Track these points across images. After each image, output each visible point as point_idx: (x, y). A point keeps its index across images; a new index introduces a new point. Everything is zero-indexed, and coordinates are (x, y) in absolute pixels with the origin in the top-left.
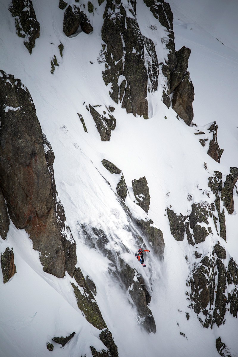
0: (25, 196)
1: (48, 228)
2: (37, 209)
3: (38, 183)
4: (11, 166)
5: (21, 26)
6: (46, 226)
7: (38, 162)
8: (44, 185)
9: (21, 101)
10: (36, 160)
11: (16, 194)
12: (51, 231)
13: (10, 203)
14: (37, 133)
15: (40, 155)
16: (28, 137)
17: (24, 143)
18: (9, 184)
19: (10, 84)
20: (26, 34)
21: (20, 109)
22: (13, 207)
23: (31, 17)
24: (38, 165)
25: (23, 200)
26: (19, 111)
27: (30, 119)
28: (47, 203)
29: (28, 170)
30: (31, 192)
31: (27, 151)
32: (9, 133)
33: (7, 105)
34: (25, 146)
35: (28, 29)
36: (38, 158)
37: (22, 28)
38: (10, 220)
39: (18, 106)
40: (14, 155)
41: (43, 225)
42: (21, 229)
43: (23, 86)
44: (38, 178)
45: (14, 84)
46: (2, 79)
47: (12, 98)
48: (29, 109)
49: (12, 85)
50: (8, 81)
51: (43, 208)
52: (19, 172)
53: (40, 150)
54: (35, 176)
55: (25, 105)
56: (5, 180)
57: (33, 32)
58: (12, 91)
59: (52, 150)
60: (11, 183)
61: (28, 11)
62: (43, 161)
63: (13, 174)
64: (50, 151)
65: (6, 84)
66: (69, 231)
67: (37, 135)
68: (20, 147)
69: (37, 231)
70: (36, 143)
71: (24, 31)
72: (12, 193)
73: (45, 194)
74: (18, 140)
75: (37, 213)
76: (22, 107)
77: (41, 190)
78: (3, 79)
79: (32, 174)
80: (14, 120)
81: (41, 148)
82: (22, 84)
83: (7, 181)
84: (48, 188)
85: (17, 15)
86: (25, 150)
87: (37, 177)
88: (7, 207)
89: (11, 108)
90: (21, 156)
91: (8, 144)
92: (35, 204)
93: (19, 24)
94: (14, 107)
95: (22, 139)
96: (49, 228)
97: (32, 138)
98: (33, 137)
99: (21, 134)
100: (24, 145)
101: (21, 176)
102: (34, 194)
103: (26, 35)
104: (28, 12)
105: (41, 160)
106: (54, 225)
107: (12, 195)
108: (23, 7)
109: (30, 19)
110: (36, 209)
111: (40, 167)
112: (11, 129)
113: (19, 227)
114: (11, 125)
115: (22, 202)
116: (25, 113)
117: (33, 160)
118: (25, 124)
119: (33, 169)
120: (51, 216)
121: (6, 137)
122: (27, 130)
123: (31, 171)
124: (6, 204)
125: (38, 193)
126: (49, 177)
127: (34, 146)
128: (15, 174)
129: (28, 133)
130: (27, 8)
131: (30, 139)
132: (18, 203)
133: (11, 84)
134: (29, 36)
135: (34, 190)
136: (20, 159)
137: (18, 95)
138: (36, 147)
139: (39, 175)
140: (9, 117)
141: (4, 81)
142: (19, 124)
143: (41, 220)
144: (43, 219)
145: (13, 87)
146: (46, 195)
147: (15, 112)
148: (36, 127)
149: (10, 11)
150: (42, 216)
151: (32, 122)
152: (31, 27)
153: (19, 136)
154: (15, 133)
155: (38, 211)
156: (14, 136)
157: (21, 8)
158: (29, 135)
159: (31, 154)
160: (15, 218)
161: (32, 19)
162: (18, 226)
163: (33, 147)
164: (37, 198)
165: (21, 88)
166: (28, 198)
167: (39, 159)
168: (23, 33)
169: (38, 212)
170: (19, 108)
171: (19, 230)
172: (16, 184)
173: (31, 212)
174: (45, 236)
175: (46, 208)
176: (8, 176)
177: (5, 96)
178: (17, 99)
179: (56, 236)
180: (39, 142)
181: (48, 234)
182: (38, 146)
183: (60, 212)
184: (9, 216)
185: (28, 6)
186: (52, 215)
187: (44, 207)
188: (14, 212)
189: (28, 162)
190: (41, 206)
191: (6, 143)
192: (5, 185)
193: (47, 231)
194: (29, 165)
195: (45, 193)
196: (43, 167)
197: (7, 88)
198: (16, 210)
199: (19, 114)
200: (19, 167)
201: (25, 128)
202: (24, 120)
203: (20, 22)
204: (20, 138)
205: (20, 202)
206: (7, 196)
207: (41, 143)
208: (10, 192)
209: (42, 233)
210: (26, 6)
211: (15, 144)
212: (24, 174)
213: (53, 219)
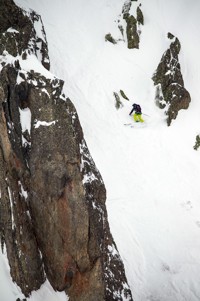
0: (62, 241)
1: (91, 285)
2: (77, 259)
3: (73, 219)
4: (44, 201)
5: (161, 95)
6: (88, 283)
7: (73, 190)
8: (81, 222)
9: (57, 113)
10: (71, 188)
11: (51, 241)
12: (94, 289)
13: (45, 256)
14: (72, 150)
15: (75, 180)
16: (60, 157)
17: (54, 165)
18: (43, 228)
19: (46, 94)
20: (167, 103)
21: (54, 124)
22: (49, 261)
23: (175, 82)
24: (73, 194)
25: (59, 248)
26: (53, 126)
27: (64, 134)
28: (90, 250)
29: (62, 204)
30: (67, 234)
31: (58, 175)
32: (37, 155)
33: (39, 120)
34: (56, 170)
35: (169, 97)
36: (73, 185)
37: (163, 97)
38: (47, 279)
39: (53, 120)
40: (45, 183)
41: (86, 282)
42: (60, 291)
43: (64, 96)
44: (73, 213)
45: (51, 94)
46: (36, 88)
47: (46, 111)
48: (65, 122)
49: (49, 96)
50: (44, 90)
51: (85, 257)
52: (52, 209)
53: (74, 173)
54: (69, 210)
55: (61, 118)
56: (38, 223)
57: (174, 99)
58: (48, 102)
59: (102, 181)
60: (45, 226)
61: (172, 74)
62: (79, 189)
63: (47, 213)
64: (99, 182)
65: (40, 94)
66: (129, 296)
67: (71, 153)
68: (49, 171)
69: (78, 290)
70: (69, 164)
71: (165, 100)
72: (47, 241)
73: (83, 235)
74: (47, 161)
75: (77, 265)
76: (57, 121)
77: (78, 230)
78: (38, 88)
79: (67, 208)
80: (45, 137)
81: (76, 170)
82: (62, 93)
83: (40, 223)
84: (85, 225)
85: (159, 83)
86: (56, 174)
87: (72, 211)
88: (43, 261)
89: (44, 123)
90: (52, 183)
91: (38, 170)
92: (73, 250)
93: (160, 92)
94: (48, 122)
95: (53, 160)
96: (93, 284)
97: (64, 158)
98: (66, 156)
99: (51, 153)
100: (54, 167)
101: (55, 213)
102: (70, 237)
103: (167, 105)
104: (172, 76)
105: (77, 187)
106: (99, 280)
107: (48, 243)
108: (165, 70)
109: (173, 84)
110: (75, 259)
111: (75, 196)
112: (39, 148)
113: (57, 289)
114: (40, 143)
115: (59, 251)
116: (60, 127)
117: (67, 188)
118: (58, 140)
119: (67, 201)
120: (96, 269)
121: (35, 160)
122: (59, 147)
123: (65, 204)
124: (41, 257)
125: (74, 235)
126: (86, 209)
127: (67, 168)
128: (48, 213)
129: (60, 152)
130: (172, 71)
131: (62, 158)
132: (54, 253)
133: (48, 94)
134: (170, 104)
135: (70, 231)
136: (51, 188)
137: (54, 107)
138: (70, 170)
139: (74, 208)
140: (39, 134)
141: (38, 91)
142: (50, 141)
143: (85, 275)
144: (87, 274)
145: (49, 98)
146: (85, 235)
147: (48, 127)
148: (71, 143)
149: (153, 80)
150: (86, 270)
151: (67, 137)
152: (173, 94)
153: (50, 156)
154: (44, 152)
155: (78, 261)
156: (43, 157)
157: (163, 72)
158: (62, 155)
159: (61, 179)
160: (52, 276)
161: (175, 84)
162: (56, 286)
163: (65, 170)
164: (75, 241)
165: (58, 98)
166: (65, 244)
167: (75, 185)
168: (163, 102)
169: (78, 263)
170: (54, 122)
171: (58, 292)
172: (52, 227)
173: (68, 263)
174: (87, 295)
175: (88, 257)
176: (41, 217)
177: (38, 109)
178: (53, 111)
179: (99, 294)
180: (73, 162)
181: (90, 293)
182: (71, 167)
183: (115, 269)
184: (45, 274)
185: (173, 69)
186: (97, 267)
187: (85, 255)
188: (51, 267)
189: (60, 191)
190: (81, 254)
191: (36, 169)
192: (38, 231)
193: (90, 289)
194: (62, 196)
195: (83, 232)
196: (79, 196)
197: (42, 100)
198: (53, 263)
199: (53, 130)
200: (52, 201)
201: (56, 146)
202: (57, 136)
203: (161, 90)
204: (50, 159)
205: (56, 252)
206: (42, 247)
207: (76, 163)
208: (45, 240)
209: (83, 292)
210: (169, 69)
211: (44, 168)
212: (58, 211)
213: (98, 272)
